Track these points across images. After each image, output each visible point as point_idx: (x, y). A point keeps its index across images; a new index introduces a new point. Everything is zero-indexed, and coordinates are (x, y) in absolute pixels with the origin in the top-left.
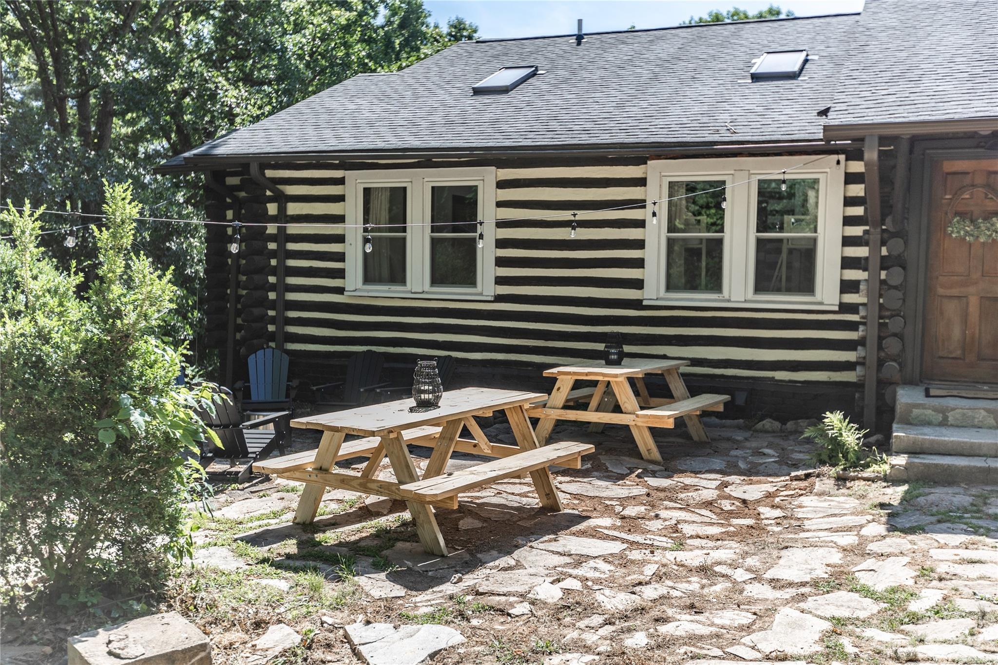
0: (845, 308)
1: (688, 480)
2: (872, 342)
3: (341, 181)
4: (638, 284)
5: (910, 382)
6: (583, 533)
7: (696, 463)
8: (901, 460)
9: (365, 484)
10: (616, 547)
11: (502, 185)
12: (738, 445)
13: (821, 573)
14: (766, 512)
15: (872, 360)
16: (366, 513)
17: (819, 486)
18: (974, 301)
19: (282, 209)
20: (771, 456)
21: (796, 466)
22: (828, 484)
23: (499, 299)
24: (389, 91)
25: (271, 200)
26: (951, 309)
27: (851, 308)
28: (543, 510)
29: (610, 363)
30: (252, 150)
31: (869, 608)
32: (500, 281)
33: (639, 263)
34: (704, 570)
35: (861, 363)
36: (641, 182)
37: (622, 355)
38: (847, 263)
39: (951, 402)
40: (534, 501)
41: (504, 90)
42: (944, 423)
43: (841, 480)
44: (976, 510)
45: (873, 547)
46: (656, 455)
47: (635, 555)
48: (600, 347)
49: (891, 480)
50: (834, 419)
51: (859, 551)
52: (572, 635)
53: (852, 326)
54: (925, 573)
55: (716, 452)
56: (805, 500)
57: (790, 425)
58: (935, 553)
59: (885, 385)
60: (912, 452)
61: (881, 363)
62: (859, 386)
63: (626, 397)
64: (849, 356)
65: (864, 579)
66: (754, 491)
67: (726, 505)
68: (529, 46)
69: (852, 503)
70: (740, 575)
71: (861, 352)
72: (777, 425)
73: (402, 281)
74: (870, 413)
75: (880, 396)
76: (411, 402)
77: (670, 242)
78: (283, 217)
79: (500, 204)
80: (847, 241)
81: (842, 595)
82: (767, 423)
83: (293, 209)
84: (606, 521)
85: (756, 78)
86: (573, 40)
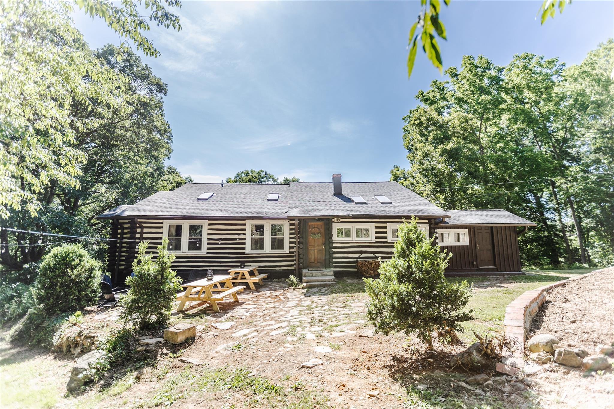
0: (290, 253)
1: (263, 293)
2: (297, 260)
3: (162, 223)
4: (244, 249)
5: (305, 268)
6: (247, 304)
7: (263, 289)
8: (305, 284)
9: (199, 299)
10: (255, 306)
11: (209, 225)
12: (270, 285)
13: (295, 305)
14: (281, 297)
15: (297, 264)
16: (199, 305)
17: (290, 291)
18: (316, 251)
19: (142, 230)
20: (278, 287)
21: (284, 288)
22: (291, 290)
23: (208, 253)
24: (172, 198)
25: (138, 228)
26: (312, 252)
27: (293, 253)
28: (235, 302)
29: (242, 268)
30: (135, 214)
31: (305, 308)
32: (208, 249)
33: (244, 244)
34: (274, 307)
35: (295, 265)
36: (245, 224)
37: (245, 266)
38: (291, 243)
39: (313, 272)
40: (232, 300)
41: (207, 199)
42: (312, 276)
43: (294, 289)
44: (319, 292)
45: (303, 300)
46: (254, 288)
47: (259, 307)
48: (239, 264)
49: (304, 288)
50: (292, 277)
51: (301, 300)
52: (255, 320)
53: (293, 256)
54: (312, 302)
55: (266, 287)
56: (288, 294)
57: (280, 280)
58: (314, 299)
59: (300, 269)
60: (307, 282)
61: (299, 264)
62: (295, 270)
63: (247, 275)
64: (292, 263)
65: (303, 304)
66: (278, 293)
67: (273, 297)
68: (209, 186)
69: (297, 293)
70: (281, 307)
71: (295, 262)
72: (277, 280)
73: (180, 249)
74: (297, 275)
75: (299, 272)
76: (206, 279)
77: (252, 238)
78: (142, 233)
79: (209, 229)
80: (291, 238)
81: (300, 307)
82: (275, 280)
83: (145, 230)
84: (250, 302)
85: (269, 200)
86: (221, 185)
